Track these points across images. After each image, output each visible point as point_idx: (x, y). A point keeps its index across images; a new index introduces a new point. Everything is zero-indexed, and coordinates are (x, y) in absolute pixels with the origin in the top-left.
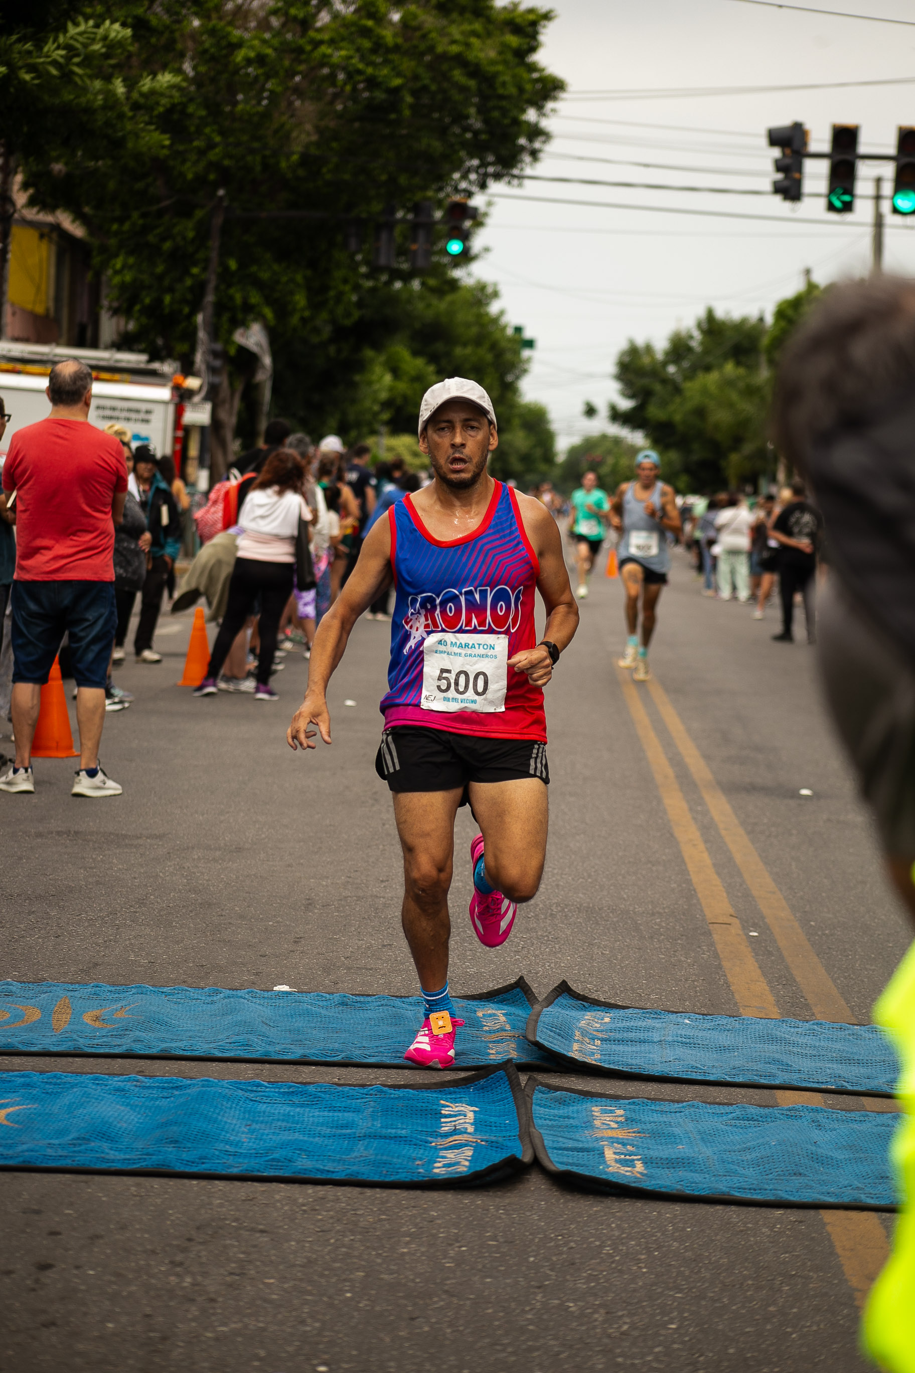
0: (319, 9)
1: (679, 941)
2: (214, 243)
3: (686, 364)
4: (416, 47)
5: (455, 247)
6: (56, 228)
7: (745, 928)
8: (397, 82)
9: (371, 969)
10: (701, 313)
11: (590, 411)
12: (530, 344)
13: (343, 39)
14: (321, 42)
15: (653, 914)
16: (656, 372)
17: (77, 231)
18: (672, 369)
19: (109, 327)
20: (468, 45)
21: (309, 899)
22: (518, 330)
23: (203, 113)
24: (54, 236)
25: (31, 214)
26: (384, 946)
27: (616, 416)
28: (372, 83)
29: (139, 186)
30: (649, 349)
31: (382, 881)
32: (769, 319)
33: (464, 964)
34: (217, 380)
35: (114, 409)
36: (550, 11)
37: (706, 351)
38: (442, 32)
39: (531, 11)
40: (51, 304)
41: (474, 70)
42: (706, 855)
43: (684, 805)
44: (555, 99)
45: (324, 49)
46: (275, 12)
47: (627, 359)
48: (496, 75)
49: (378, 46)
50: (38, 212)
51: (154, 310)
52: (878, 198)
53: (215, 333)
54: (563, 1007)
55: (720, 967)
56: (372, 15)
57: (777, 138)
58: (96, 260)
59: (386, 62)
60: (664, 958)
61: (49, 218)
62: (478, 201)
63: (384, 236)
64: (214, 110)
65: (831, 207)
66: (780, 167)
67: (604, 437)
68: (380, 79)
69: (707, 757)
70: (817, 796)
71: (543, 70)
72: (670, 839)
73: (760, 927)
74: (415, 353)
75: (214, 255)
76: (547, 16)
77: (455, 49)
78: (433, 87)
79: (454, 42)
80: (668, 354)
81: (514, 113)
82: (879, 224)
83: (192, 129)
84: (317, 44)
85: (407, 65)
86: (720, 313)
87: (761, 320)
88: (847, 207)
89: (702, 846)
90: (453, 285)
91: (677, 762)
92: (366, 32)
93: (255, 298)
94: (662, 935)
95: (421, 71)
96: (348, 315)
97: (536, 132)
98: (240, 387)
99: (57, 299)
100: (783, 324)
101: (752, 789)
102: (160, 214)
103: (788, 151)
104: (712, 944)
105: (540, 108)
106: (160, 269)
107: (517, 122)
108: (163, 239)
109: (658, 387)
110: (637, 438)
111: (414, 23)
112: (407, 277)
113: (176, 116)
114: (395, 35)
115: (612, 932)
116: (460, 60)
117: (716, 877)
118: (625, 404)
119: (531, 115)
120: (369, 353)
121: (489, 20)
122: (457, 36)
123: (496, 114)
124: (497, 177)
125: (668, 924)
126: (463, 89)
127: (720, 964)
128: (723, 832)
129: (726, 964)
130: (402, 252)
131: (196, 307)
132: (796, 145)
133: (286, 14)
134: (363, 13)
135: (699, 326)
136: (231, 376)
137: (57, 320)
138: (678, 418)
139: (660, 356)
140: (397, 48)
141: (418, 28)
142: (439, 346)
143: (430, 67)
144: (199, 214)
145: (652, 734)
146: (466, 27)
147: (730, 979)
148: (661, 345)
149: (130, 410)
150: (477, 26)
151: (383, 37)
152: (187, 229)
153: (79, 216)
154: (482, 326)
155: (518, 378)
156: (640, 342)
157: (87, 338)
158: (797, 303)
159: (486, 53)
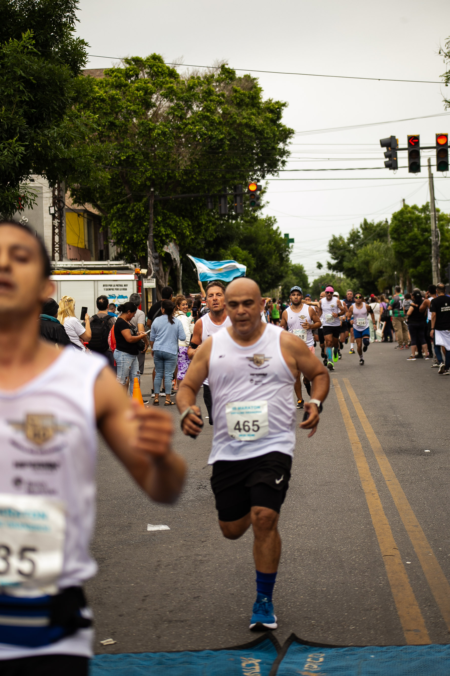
0: (187, 110)
1: (366, 574)
2: (151, 211)
3: (357, 243)
4: (228, 122)
6: (86, 211)
7: (403, 558)
8: (222, 136)
9: (182, 621)
10: (362, 221)
11: (320, 266)
12: (292, 241)
13: (197, 122)
14: (189, 124)
15: (351, 552)
16: (345, 248)
17: (95, 211)
18: (352, 245)
19: (113, 251)
20: (250, 119)
21: (158, 561)
22: (286, 235)
23: (142, 157)
24: (86, 215)
25: (76, 206)
26: (195, 598)
27: (330, 266)
28: (211, 138)
29: (118, 191)
30: (341, 238)
31: (203, 542)
32: (390, 222)
33: (239, 610)
34: (158, 268)
35: (111, 286)
36: (285, 103)
37: (365, 237)
38: (239, 115)
39: (277, 103)
40: (87, 243)
41: (254, 129)
42: (379, 501)
43: (367, 466)
44: (290, 137)
45: (189, 126)
46: (169, 114)
47: (332, 243)
48: (263, 130)
49: (212, 123)
50: (78, 206)
51: (130, 242)
52: (430, 166)
53: (155, 249)
54: (294, 653)
55: (390, 594)
56: (208, 111)
57: (383, 144)
58: (103, 224)
59: (217, 129)
60: (357, 590)
61: (81, 207)
62: (262, 183)
63: (223, 201)
64: (146, 156)
65: (411, 171)
66: (387, 155)
67: (328, 275)
68: (214, 136)
69: (377, 433)
70: (433, 452)
71: (284, 126)
72: (361, 493)
73: (411, 556)
74: (243, 249)
75: (152, 216)
76: (284, 105)
77: (245, 121)
78: (237, 137)
79: (244, 118)
80: (349, 239)
81: (273, 144)
82: (431, 177)
83: (138, 165)
84: (186, 125)
85: (225, 129)
86: (369, 221)
87: (387, 222)
88: (418, 170)
89: (377, 495)
90: (255, 219)
91: (363, 438)
92: (207, 118)
93: (169, 231)
94: (356, 569)
95: (232, 131)
96: (211, 236)
97: (283, 153)
98: (168, 270)
99: (89, 241)
100: (395, 222)
101: (400, 451)
102: (128, 201)
103: (389, 148)
104: (385, 575)
105: (284, 141)
106: (131, 224)
107: (274, 148)
108: (132, 211)
109: (347, 254)
110: (341, 275)
111: (227, 112)
112: (235, 218)
113: (130, 160)
114: (219, 117)
115: (328, 570)
116: (247, 125)
117: (385, 517)
118: (333, 262)
119: (281, 145)
121: (259, 108)
122: (246, 116)
123: (265, 146)
124: (269, 171)
125: (360, 560)
126: (250, 137)
127: (390, 592)
128: (387, 483)
129: (394, 591)
130: (231, 208)
131: (147, 238)
132: (393, 146)
133: (174, 114)
134: (205, 110)
135: (361, 226)
136: (164, 266)
137: (90, 250)
138: (356, 265)
139: (346, 241)
140: (220, 123)
141: (229, 114)
142: (253, 245)
143: (235, 129)
144: (145, 199)
145: (351, 421)
146: (249, 111)
147: (397, 605)
148: (346, 236)
149: (117, 285)
150: (254, 111)
151: (215, 119)
152: (140, 206)
153: (95, 206)
154: (270, 235)
155: (287, 255)
156: (337, 236)
157: (103, 256)
158: (401, 213)
159: (258, 121)
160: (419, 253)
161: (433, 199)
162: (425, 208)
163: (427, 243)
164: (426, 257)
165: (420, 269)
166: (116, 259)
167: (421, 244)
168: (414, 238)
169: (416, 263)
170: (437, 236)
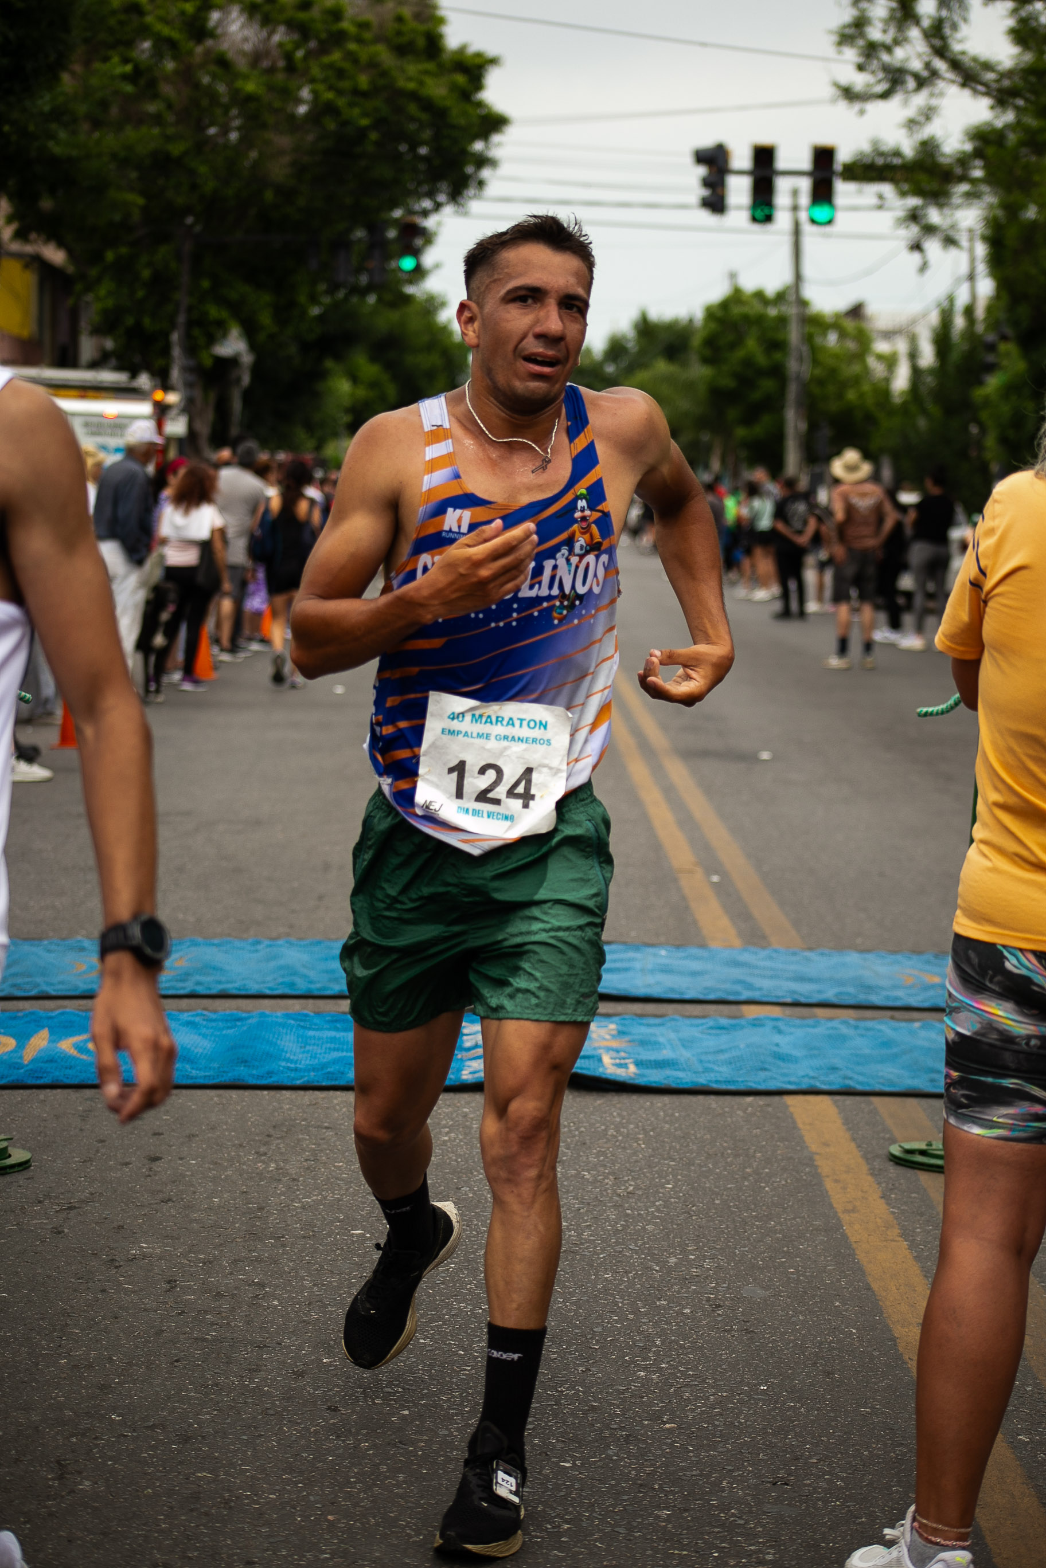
2: (187, 268)
3: (624, 363)
5: (408, 263)
6: (38, 258)
7: (708, 875)
16: (595, 372)
17: (60, 260)
19: (88, 348)
20: (421, 83)
24: (36, 266)
25: (15, 247)
34: (193, 393)
35: (99, 427)
37: (642, 352)
39: (479, 55)
40: (35, 329)
41: (427, 105)
44: (500, 132)
48: (446, 109)
50: (22, 244)
51: (134, 332)
52: (796, 209)
53: (191, 349)
57: (703, 157)
58: (79, 287)
61: (29, 249)
62: (430, 223)
63: (342, 256)
65: (754, 219)
66: (707, 183)
73: (721, 873)
76: (494, 61)
77: (411, 86)
79: (410, 79)
82: (797, 232)
86: (653, 316)
87: (691, 321)
88: (768, 219)
90: (407, 299)
93: (224, 314)
96: (311, 330)
97: (483, 161)
98: (212, 397)
99: (40, 323)
100: (712, 325)
103: (712, 169)
104: (679, 889)
105: (486, 139)
106: (140, 294)
107: (465, 152)
112: (363, 293)
116: (414, 96)
120: (329, 364)
121: (442, 61)
122: (413, 75)
123: (446, 143)
126: (417, 121)
127: (687, 905)
129: (693, 905)
130: (358, 271)
131: (173, 326)
132: (720, 163)
135: (634, 327)
136: (205, 389)
137: (40, 344)
139: (599, 356)
142: (394, 354)
143: (389, 101)
146: (421, 67)
150: (430, 66)
153: (61, 247)
157: (66, 359)
158: (725, 305)
159: (437, 90)
160: (756, 396)
161: (798, 277)
162: (781, 297)
163: (778, 372)
164: (774, 404)
165: (759, 430)
166: (94, 365)
167: (761, 373)
168: (748, 362)
169: (750, 417)
170: (801, 359)
